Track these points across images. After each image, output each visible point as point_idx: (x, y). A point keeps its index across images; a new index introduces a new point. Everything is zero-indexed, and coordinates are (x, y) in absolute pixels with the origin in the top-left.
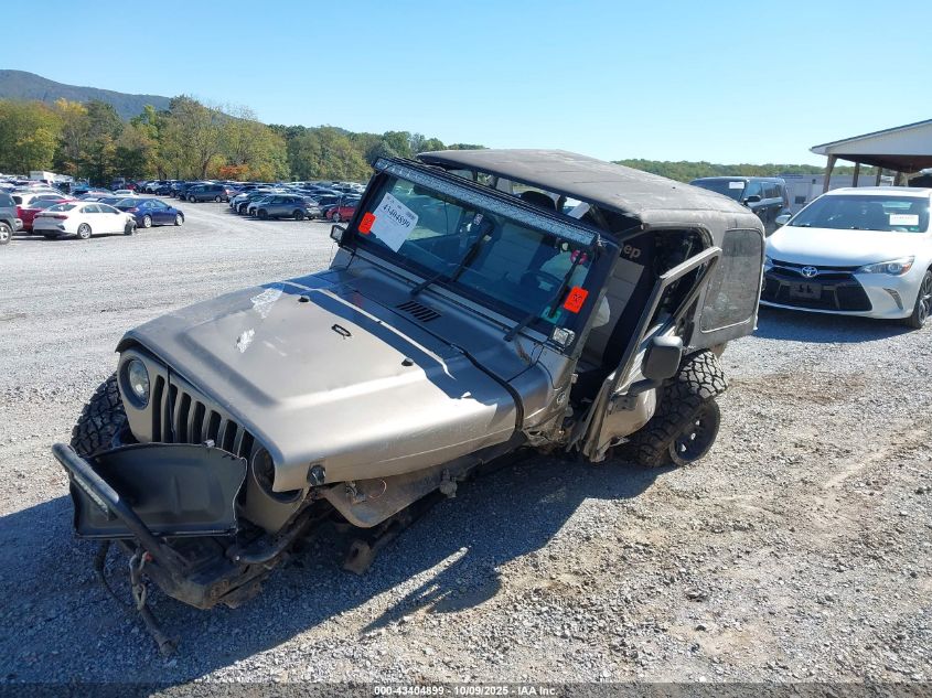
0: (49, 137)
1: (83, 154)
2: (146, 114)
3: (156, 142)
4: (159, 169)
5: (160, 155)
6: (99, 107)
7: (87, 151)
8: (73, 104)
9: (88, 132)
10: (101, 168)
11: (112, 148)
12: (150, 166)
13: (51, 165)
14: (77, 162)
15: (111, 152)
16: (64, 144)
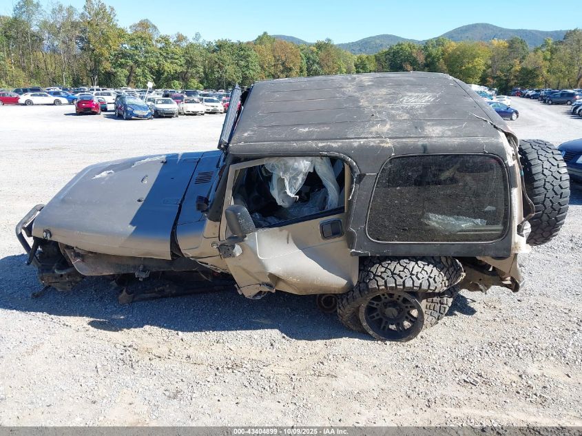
0: (480, 64)
1: (499, 73)
2: (545, 44)
3: (547, 63)
4: (546, 82)
5: (548, 71)
6: (516, 42)
7: (502, 72)
8: (501, 41)
9: (505, 58)
10: (508, 81)
11: (518, 68)
12: (540, 79)
13: (478, 80)
14: (494, 78)
15: (517, 71)
16: (489, 67)
